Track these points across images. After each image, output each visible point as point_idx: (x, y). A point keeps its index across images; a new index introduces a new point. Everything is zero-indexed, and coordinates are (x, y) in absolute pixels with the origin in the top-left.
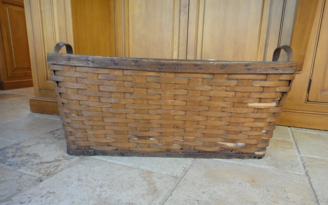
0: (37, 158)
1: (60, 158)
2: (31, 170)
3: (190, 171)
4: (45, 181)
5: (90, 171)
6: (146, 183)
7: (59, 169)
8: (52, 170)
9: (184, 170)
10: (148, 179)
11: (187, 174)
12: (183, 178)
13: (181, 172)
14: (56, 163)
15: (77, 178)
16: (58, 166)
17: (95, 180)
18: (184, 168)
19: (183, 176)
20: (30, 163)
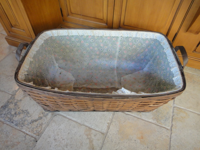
0: (29, 115)
1: (41, 115)
2: (29, 130)
3: (111, 127)
4: (38, 142)
5: (59, 129)
6: (88, 141)
7: (43, 129)
8: (40, 130)
9: (108, 126)
10: (89, 137)
11: (109, 131)
12: (107, 135)
13: (106, 129)
14: (40, 121)
15: (54, 138)
16: (41, 125)
17: (63, 140)
18: (108, 123)
19: (107, 133)
20: (26, 122)
